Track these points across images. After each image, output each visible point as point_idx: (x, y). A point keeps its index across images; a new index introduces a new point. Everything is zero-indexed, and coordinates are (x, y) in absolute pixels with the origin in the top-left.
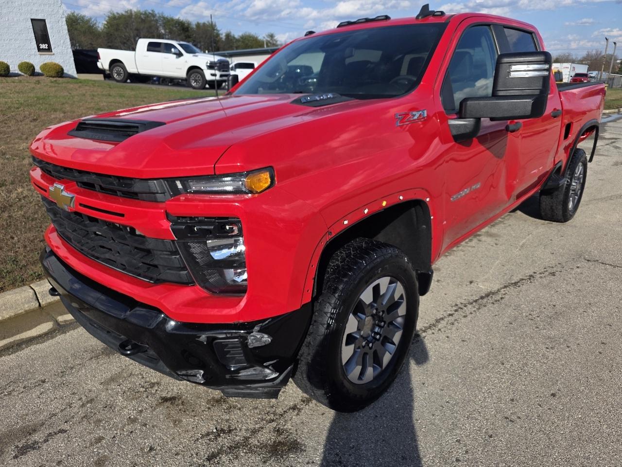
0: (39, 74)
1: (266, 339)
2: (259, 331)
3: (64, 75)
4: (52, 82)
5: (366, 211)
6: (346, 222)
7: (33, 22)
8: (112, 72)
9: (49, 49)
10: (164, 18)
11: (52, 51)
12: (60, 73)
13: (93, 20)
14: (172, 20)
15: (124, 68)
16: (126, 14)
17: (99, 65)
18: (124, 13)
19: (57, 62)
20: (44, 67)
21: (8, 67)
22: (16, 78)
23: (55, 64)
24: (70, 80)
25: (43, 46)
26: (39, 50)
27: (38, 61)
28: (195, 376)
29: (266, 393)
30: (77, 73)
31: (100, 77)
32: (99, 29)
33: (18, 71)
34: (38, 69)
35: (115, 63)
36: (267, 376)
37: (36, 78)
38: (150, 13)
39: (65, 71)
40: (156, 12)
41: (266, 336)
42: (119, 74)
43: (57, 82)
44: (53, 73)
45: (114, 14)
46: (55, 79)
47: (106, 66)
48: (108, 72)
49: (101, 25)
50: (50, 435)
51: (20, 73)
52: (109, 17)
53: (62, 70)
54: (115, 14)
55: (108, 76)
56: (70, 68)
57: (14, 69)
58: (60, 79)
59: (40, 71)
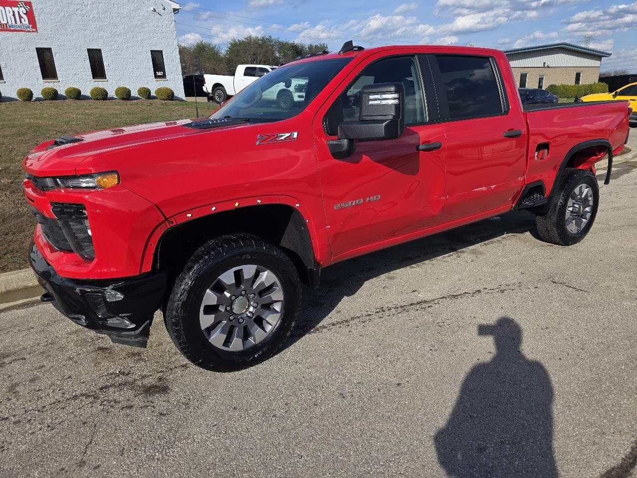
0: (154, 98)
1: (120, 296)
2: (112, 289)
3: (174, 98)
4: (162, 104)
5: (214, 209)
6: (189, 215)
7: (153, 53)
8: (214, 95)
9: (164, 76)
10: (280, 43)
11: (166, 78)
12: (171, 96)
13: (217, 47)
14: (287, 44)
15: (224, 91)
16: (246, 41)
17: (204, 89)
18: (244, 40)
19: (169, 87)
20: (159, 91)
21: (129, 92)
22: (135, 101)
23: (167, 89)
24: (179, 102)
25: (159, 74)
26: (156, 76)
27: (154, 86)
28: (80, 319)
29: (137, 342)
30: (186, 96)
31: (205, 99)
32: (222, 55)
33: (137, 96)
34: (153, 94)
35: (217, 86)
36: (127, 326)
37: (151, 101)
38: (267, 39)
39: (175, 95)
40: (273, 38)
41: (119, 294)
42: (219, 97)
43: (167, 104)
44: (164, 97)
45: (235, 41)
46: (166, 101)
47: (210, 90)
48: (211, 95)
49: (223, 51)
50: (15, 360)
51: (139, 97)
52: (231, 44)
53: (173, 93)
54: (237, 41)
55: (211, 99)
56: (180, 92)
57: (134, 93)
58: (170, 101)
59: (155, 95)
